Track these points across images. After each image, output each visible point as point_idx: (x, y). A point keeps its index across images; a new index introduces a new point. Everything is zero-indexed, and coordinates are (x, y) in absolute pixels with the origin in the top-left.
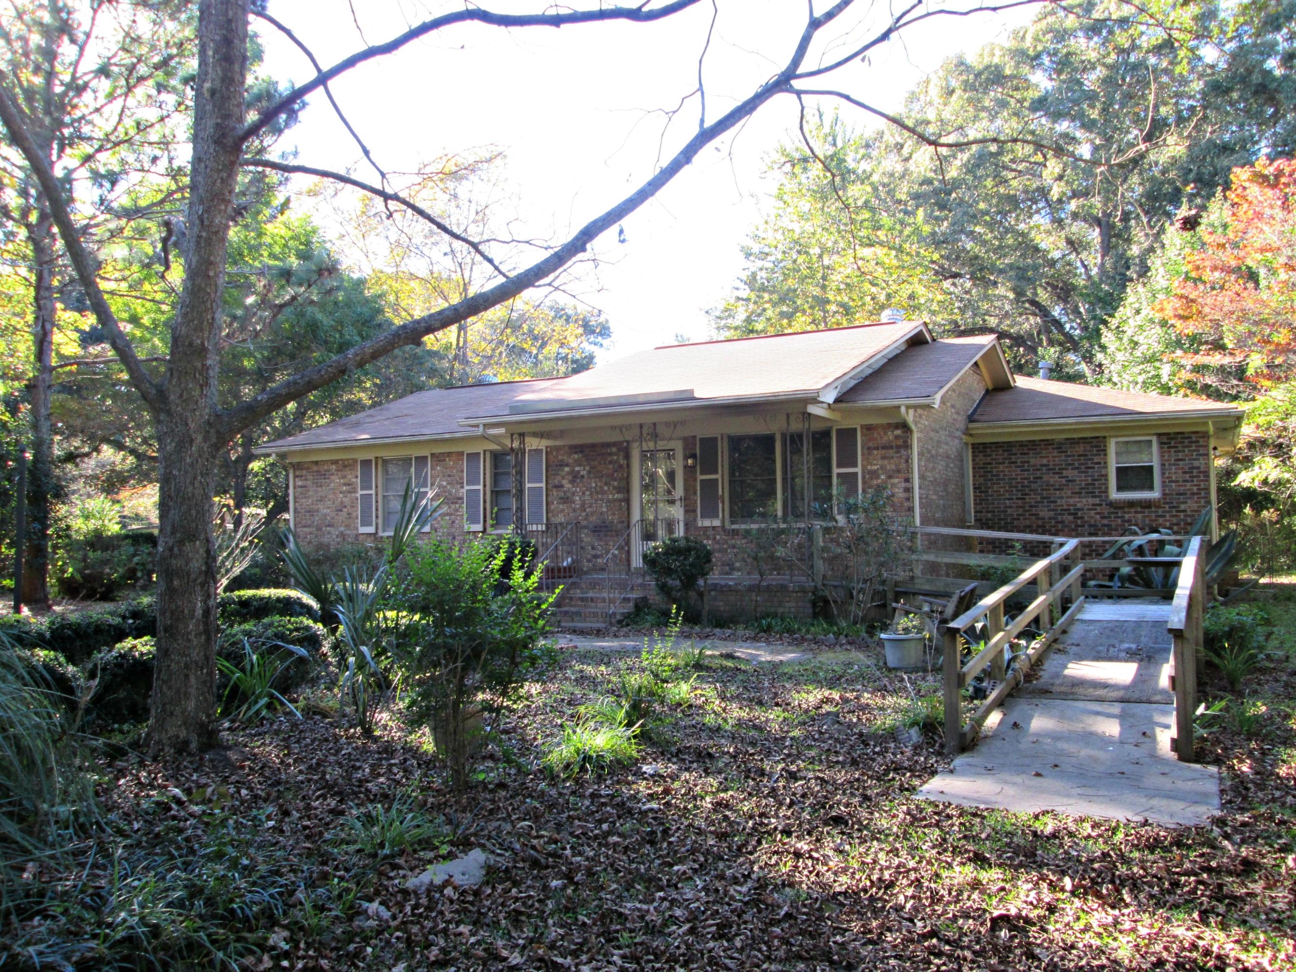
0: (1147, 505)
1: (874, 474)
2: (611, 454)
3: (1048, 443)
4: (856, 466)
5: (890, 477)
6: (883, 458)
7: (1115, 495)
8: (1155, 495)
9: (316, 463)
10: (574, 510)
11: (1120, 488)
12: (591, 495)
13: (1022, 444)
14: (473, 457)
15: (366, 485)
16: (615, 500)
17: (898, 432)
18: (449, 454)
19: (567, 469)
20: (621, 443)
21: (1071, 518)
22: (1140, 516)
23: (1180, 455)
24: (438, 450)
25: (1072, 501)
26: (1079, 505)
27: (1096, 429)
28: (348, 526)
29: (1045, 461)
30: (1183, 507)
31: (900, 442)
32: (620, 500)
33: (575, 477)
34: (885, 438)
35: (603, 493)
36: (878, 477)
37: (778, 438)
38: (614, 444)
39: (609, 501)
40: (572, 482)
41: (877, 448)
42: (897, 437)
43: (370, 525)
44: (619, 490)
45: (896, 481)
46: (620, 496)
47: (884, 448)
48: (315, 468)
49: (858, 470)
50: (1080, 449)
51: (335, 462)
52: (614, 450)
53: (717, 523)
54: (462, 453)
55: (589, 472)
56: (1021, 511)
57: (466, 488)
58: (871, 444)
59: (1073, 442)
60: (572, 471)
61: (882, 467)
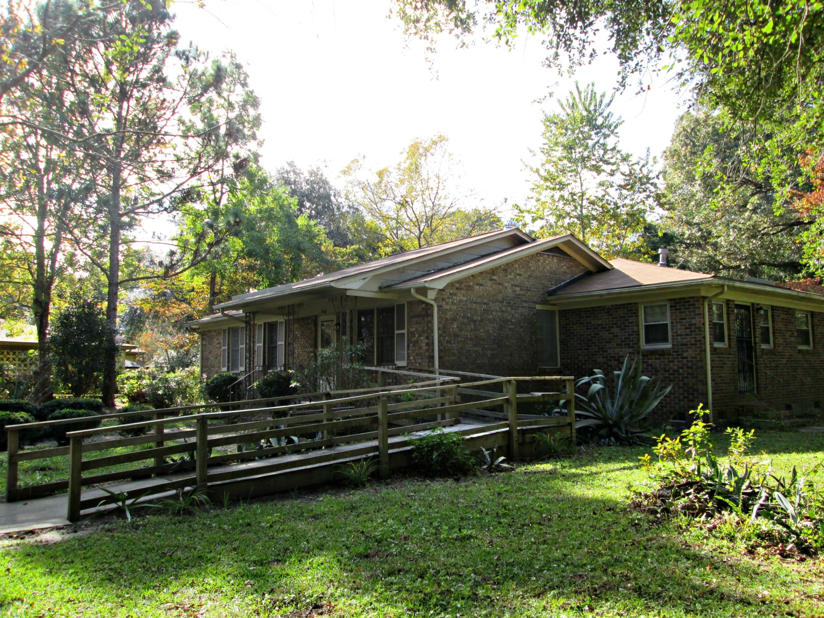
0: (662, 353)
2: (309, 324)
3: (601, 308)
4: (404, 329)
5: (420, 336)
6: (417, 323)
7: (644, 346)
8: (669, 346)
9: (209, 331)
11: (648, 341)
12: (301, 349)
13: (586, 310)
15: (224, 344)
20: (313, 317)
21: (616, 363)
22: (658, 361)
23: (683, 316)
25: (616, 350)
26: (621, 354)
29: (600, 322)
30: (685, 355)
32: (312, 352)
33: (295, 338)
35: (306, 347)
36: (414, 336)
38: (310, 318)
39: (308, 352)
41: (414, 317)
43: (225, 366)
44: (311, 346)
46: (312, 349)
47: (417, 316)
48: (209, 334)
49: (405, 331)
50: (621, 312)
51: (215, 331)
52: (310, 321)
55: (301, 335)
56: (586, 358)
57: (257, 345)
58: (412, 314)
59: (617, 307)
61: (416, 330)
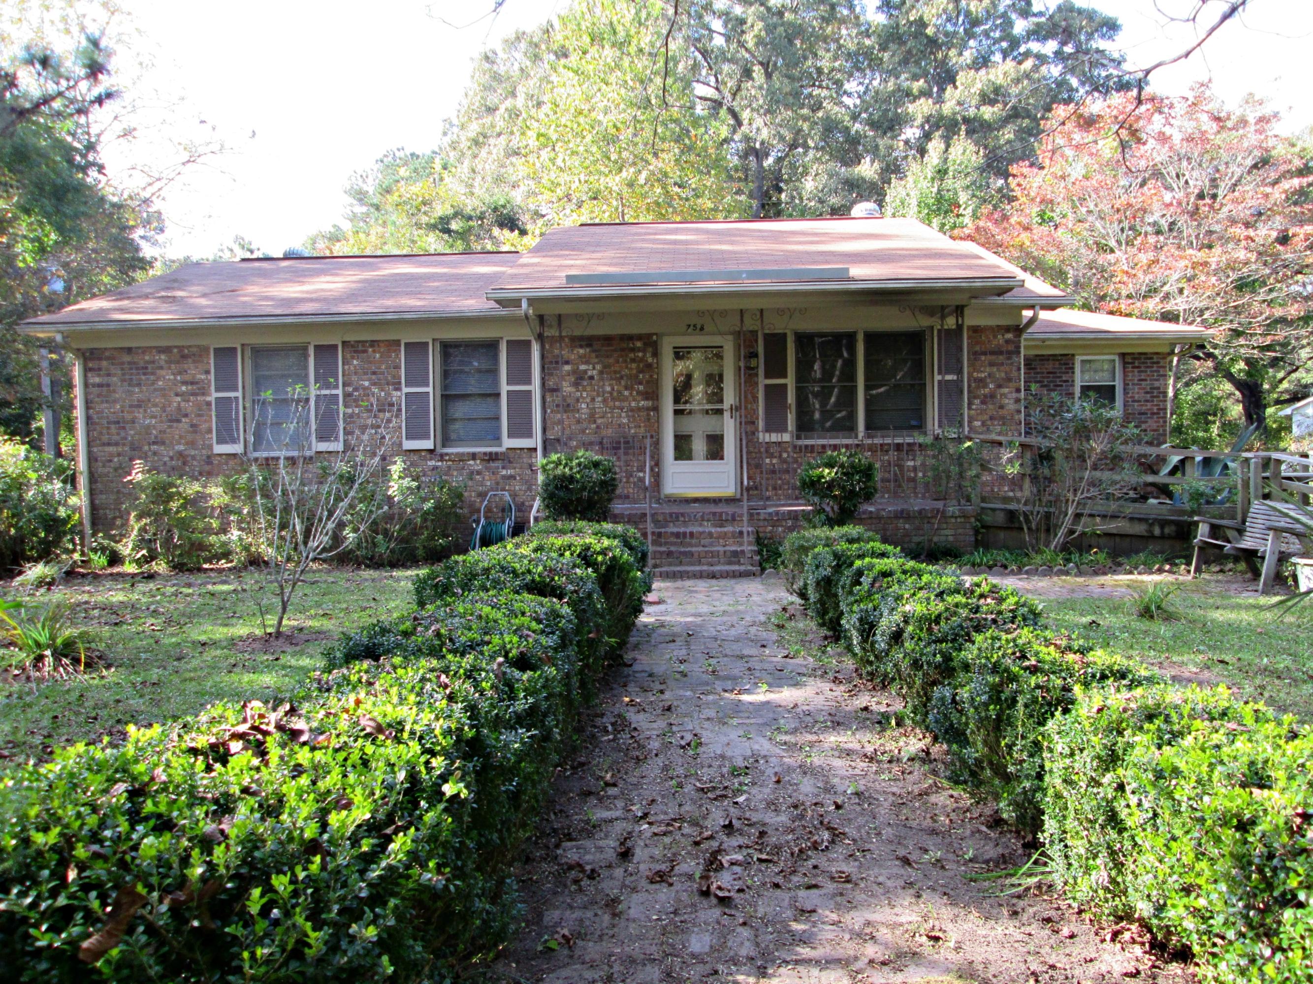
1: (981, 382)
2: (633, 350)
4: (961, 373)
5: (1000, 386)
6: (991, 364)
9: (129, 350)
10: (578, 422)
12: (605, 401)
14: (416, 349)
15: (226, 382)
16: (639, 409)
17: (1009, 336)
18: (373, 343)
19: (567, 368)
20: (650, 335)
23: (1143, 376)
24: (351, 337)
27: (1065, 347)
28: (192, 444)
31: (1011, 347)
32: (648, 409)
33: (579, 378)
34: (995, 342)
35: (625, 399)
36: (985, 386)
37: (860, 337)
38: (640, 337)
39: (632, 410)
40: (576, 384)
41: (985, 354)
42: (1007, 342)
43: (234, 441)
44: (646, 396)
45: (1006, 390)
46: (649, 403)
47: (992, 353)
48: (127, 358)
49: (964, 377)
50: (1050, 366)
51: (166, 350)
52: (639, 344)
53: (786, 437)
54: (397, 343)
55: (601, 373)
57: (405, 390)
58: (977, 348)
60: (574, 372)
61: (990, 375)
